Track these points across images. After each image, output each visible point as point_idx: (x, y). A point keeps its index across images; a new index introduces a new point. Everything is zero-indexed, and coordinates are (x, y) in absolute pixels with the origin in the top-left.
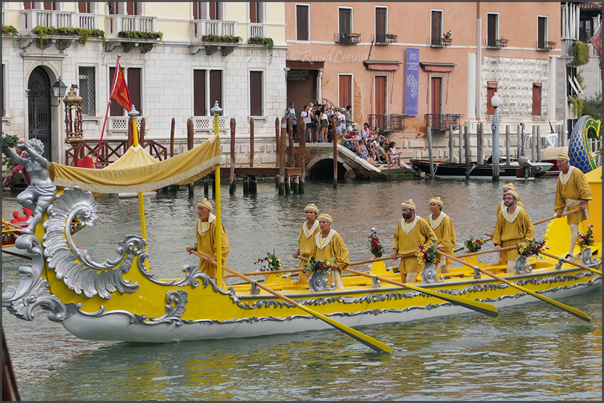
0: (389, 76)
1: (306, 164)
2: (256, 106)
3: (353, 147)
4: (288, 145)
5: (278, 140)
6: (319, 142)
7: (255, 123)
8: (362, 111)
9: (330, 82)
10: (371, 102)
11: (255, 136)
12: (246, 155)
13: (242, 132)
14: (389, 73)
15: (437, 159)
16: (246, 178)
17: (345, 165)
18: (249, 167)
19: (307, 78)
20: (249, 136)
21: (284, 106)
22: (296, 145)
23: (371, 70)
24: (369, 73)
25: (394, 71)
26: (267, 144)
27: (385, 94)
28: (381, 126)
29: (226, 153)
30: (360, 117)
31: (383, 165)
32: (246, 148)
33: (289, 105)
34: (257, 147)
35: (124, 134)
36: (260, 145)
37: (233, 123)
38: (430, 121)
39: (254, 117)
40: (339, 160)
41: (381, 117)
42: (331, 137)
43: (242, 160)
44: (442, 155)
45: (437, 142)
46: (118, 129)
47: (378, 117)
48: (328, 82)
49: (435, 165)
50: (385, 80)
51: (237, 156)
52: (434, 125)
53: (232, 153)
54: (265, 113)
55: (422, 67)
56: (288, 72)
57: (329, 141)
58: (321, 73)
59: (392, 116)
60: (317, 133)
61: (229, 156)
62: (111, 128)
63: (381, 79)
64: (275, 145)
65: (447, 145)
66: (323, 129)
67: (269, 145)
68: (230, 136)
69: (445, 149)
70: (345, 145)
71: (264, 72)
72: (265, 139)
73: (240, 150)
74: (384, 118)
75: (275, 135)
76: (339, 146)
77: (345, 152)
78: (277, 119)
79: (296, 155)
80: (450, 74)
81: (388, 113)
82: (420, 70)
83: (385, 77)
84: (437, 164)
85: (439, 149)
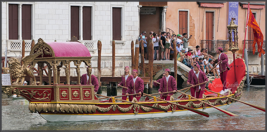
0: (216, 12)
1: (154, 76)
2: (117, 33)
3: (189, 64)
4: (140, 62)
5: (133, 59)
6: (163, 59)
7: (116, 46)
8: (196, 38)
9: (172, 16)
10: (202, 31)
11: (116, 55)
12: (109, 69)
13: (106, 52)
14: (216, 10)
15: (252, 73)
16: (109, 85)
17: (183, 77)
18: (111, 76)
19: (155, 13)
20: (111, 55)
21: (137, 33)
22: (146, 62)
23: (203, 7)
24: (201, 9)
25: (219, 8)
26: (125, 61)
27: (213, 25)
28: (210, 49)
29: (94, 68)
30: (194, 42)
31: (211, 77)
32: (109, 64)
33: (141, 32)
34: (117, 63)
35: (19, 53)
36: (119, 62)
37: (99, 45)
38: (247, 45)
39: (116, 41)
40: (179, 73)
41: (210, 42)
42: (173, 56)
43: (106, 72)
44: (255, 70)
45: (252, 61)
46: (14, 49)
47: (207, 41)
48: (170, 16)
49: (250, 77)
50: (213, 15)
51: (103, 70)
52: (249, 48)
53: (99, 67)
54: (124, 38)
55: (240, 6)
56: (141, 8)
57: (171, 59)
58: (165, 10)
59: (218, 42)
60: (162, 53)
61: (97, 70)
62: (9, 48)
63: (210, 14)
64: (131, 62)
65: (259, 63)
66: (167, 50)
67: (126, 62)
68: (97, 55)
69: (258, 66)
70: (183, 62)
71: (123, 8)
72: (123, 58)
73: (105, 65)
74: (212, 43)
75: (130, 55)
76: (178, 62)
77: (183, 67)
78: (132, 42)
79: (147, 70)
80: (262, 11)
81: (215, 39)
82: (239, 8)
83: (213, 12)
84: (252, 76)
85: (253, 66)
